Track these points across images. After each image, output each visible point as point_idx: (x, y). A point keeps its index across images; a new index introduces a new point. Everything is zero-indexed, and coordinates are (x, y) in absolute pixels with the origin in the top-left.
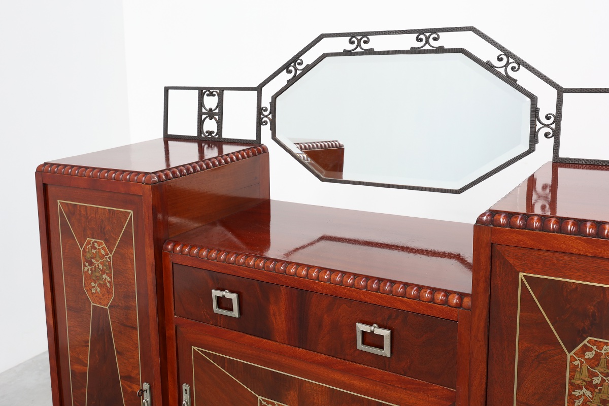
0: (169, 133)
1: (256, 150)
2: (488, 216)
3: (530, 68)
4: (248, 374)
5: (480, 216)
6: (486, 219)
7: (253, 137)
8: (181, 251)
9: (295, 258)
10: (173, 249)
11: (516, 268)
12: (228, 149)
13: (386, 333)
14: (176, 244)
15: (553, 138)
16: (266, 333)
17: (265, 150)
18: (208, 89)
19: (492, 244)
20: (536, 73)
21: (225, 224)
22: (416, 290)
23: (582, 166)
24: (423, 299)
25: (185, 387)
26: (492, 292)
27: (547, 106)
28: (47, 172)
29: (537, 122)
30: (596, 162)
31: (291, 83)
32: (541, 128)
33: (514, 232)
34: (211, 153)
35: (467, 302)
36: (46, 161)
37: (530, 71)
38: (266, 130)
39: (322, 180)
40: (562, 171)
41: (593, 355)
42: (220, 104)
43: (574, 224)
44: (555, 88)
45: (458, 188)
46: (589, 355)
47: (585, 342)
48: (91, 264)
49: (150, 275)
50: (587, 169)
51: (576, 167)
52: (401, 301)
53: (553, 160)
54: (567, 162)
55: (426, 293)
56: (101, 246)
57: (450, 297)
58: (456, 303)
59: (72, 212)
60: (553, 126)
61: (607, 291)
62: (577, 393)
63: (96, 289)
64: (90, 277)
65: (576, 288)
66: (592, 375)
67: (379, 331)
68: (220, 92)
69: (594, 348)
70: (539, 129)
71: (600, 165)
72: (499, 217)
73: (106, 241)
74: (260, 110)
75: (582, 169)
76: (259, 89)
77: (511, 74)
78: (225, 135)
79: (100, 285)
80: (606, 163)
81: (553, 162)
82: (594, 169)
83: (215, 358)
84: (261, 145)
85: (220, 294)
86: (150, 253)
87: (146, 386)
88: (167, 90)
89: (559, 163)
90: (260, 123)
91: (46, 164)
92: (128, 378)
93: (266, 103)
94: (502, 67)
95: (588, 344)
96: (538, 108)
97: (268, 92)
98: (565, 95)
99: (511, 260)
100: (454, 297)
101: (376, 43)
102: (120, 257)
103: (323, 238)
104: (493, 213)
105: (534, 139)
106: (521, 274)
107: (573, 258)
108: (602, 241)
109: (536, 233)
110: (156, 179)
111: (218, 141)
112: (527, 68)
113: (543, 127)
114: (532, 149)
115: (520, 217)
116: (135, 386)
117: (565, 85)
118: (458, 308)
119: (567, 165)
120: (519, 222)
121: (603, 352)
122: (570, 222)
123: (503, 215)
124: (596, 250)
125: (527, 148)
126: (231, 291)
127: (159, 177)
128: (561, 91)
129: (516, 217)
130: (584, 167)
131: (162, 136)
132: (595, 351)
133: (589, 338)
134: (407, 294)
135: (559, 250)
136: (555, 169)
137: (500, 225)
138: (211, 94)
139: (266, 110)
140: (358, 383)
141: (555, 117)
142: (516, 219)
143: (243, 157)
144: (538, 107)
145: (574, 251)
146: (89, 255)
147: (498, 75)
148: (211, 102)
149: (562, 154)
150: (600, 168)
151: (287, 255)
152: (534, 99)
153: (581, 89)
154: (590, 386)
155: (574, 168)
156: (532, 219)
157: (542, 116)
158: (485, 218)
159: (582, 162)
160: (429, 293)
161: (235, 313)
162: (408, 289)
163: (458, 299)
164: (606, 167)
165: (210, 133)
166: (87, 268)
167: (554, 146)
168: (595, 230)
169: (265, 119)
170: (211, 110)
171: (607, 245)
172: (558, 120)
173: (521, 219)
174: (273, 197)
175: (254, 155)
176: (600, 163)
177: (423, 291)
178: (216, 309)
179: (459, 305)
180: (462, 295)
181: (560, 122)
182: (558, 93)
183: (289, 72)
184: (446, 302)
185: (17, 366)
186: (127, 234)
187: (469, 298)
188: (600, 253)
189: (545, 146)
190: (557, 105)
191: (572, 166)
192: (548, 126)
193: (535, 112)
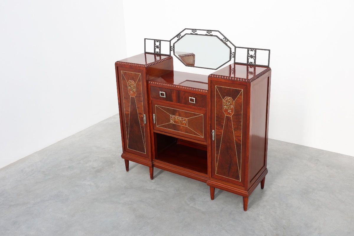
0: (146, 51)
1: (170, 58)
4: (168, 110)
6: (210, 76)
7: (169, 54)
8: (152, 83)
9: (181, 85)
10: (151, 83)
12: (163, 57)
13: (194, 99)
14: (151, 81)
16: (171, 100)
17: (172, 58)
18: (157, 40)
19: (211, 80)
20: (231, 43)
21: (162, 77)
24: (201, 92)
25: (154, 115)
26: (211, 89)
27: (233, 51)
28: (118, 64)
29: (231, 54)
31: (178, 40)
34: (158, 58)
36: (118, 61)
38: (172, 52)
39: (186, 66)
40: (236, 65)
42: (160, 44)
44: (234, 46)
45: (216, 68)
46: (226, 100)
48: (130, 86)
49: (145, 89)
56: (133, 82)
59: (125, 74)
61: (228, 88)
62: (224, 107)
63: (132, 92)
64: (130, 90)
65: (224, 88)
66: (227, 103)
67: (193, 98)
68: (160, 41)
70: (231, 56)
71: (243, 64)
73: (134, 81)
74: (170, 47)
76: (170, 41)
77: (226, 42)
78: (162, 53)
79: (133, 92)
83: (160, 107)
84: (171, 56)
85: (162, 92)
86: (145, 84)
87: (145, 115)
88: (145, 39)
89: (235, 63)
90: (170, 50)
91: (117, 62)
92: (140, 114)
93: (172, 45)
97: (172, 42)
99: (214, 83)
100: (206, 91)
101: (198, 32)
102: (138, 85)
103: (187, 80)
104: (211, 74)
105: (230, 58)
106: (216, 86)
107: (223, 83)
109: (217, 78)
110: (146, 66)
111: (160, 55)
112: (229, 41)
116: (142, 115)
118: (206, 93)
121: (228, 99)
123: (213, 75)
125: (229, 60)
126: (164, 92)
127: (147, 66)
128: (236, 47)
130: (240, 65)
131: (144, 52)
133: (226, 97)
134: (198, 91)
137: (212, 77)
138: (157, 42)
139: (172, 47)
140: (190, 109)
143: (166, 60)
146: (130, 84)
147: (224, 42)
148: (157, 44)
149: (236, 61)
151: (180, 84)
152: (230, 49)
153: (239, 47)
154: (226, 105)
155: (238, 65)
159: (240, 63)
161: (165, 97)
165: (158, 52)
166: (129, 87)
169: (172, 49)
170: (157, 46)
174: (174, 70)
175: (169, 59)
178: (160, 96)
181: (235, 54)
183: (178, 37)
185: (94, 125)
186: (140, 79)
187: (208, 91)
189: (233, 59)
190: (235, 50)
192: (233, 55)
193: (231, 51)
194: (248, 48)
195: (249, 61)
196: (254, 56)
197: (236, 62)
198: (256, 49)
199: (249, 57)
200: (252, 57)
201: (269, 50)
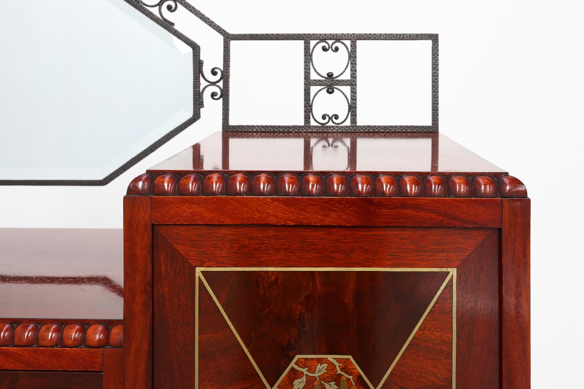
2: (146, 179)
3: (190, 7)
5: (132, 182)
6: (143, 186)
11: (190, 261)
15: (221, 99)
19: (153, 225)
20: (197, 13)
22: (33, 330)
23: (257, 134)
24: (44, 343)
26: (155, 307)
27: (212, 58)
29: (201, 79)
30: (272, 128)
32: (206, 87)
33: (185, 201)
35: (117, 333)
37: (190, 11)
40: (233, 142)
41: (304, 383)
43: (268, 181)
44: (221, 33)
45: (101, 177)
46: (299, 384)
47: (292, 364)
50: (262, 137)
51: (250, 136)
52: (7, 354)
53: (223, 129)
54: (240, 130)
55: (49, 331)
57: (90, 331)
58: (100, 340)
60: (221, 84)
61: (317, 278)
65: (277, 280)
69: (305, 371)
70: (204, 89)
71: (277, 132)
72: (162, 180)
75: (257, 138)
77: (167, 15)
80: (283, 129)
81: (223, 132)
82: (271, 137)
89: (230, 132)
94: (156, 6)
95: (297, 367)
96: (201, 61)
98: (233, 43)
99: (181, 249)
100: (96, 329)
104: (152, 175)
105: (198, 103)
106: (199, 270)
107: (271, 232)
108: (308, 199)
109: (217, 198)
112: (186, 7)
113: (208, 86)
114: (196, 117)
115: (192, 178)
117: (231, 31)
118: (103, 347)
119: (239, 133)
120: (191, 187)
121: (316, 375)
122: (263, 178)
123: (167, 178)
124: (300, 214)
125: (190, 115)
128: (228, 38)
129: (187, 178)
130: (259, 136)
132: (306, 375)
133: (298, 357)
134: (16, 339)
135: (250, 223)
136: (226, 140)
137: (165, 193)
141: (222, 72)
142: (187, 181)
144: (201, 59)
145: (272, 220)
147: (150, 15)
150: (277, 136)
152: (196, 48)
153: (251, 34)
155: (248, 137)
156: (210, 178)
157: (207, 71)
158: (140, 184)
159: (257, 130)
160: (54, 331)
162: (19, 329)
163: (103, 332)
164: (283, 134)
167: (223, 109)
168: (297, 186)
171: (313, 205)
172: (226, 75)
173: (195, 180)
176: (277, 129)
177: (44, 328)
179: (105, 342)
180: (108, 325)
181: (228, 77)
182: (224, 40)
184: (83, 342)
187: (121, 327)
188: (306, 219)
189: (212, 109)
190: (224, 56)
191: (245, 135)
192: (214, 84)
193: (198, 65)
194: (306, 38)
195: (318, 112)
196: (347, 76)
197: (232, 122)
198: (355, 38)
199: (314, 89)
200: (330, 83)
201: (434, 38)
